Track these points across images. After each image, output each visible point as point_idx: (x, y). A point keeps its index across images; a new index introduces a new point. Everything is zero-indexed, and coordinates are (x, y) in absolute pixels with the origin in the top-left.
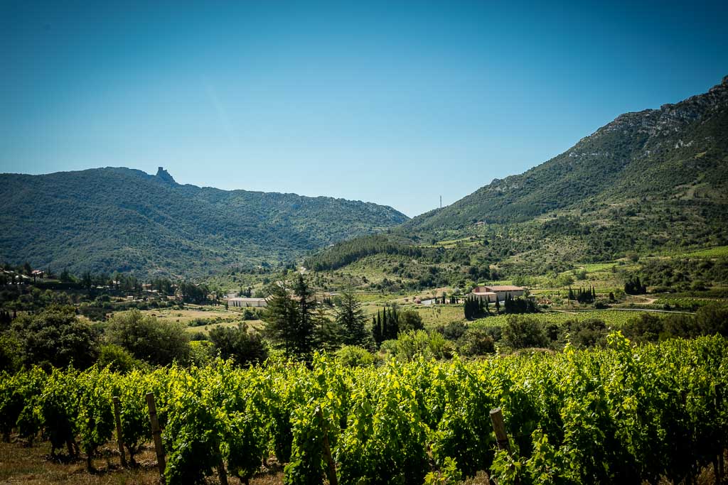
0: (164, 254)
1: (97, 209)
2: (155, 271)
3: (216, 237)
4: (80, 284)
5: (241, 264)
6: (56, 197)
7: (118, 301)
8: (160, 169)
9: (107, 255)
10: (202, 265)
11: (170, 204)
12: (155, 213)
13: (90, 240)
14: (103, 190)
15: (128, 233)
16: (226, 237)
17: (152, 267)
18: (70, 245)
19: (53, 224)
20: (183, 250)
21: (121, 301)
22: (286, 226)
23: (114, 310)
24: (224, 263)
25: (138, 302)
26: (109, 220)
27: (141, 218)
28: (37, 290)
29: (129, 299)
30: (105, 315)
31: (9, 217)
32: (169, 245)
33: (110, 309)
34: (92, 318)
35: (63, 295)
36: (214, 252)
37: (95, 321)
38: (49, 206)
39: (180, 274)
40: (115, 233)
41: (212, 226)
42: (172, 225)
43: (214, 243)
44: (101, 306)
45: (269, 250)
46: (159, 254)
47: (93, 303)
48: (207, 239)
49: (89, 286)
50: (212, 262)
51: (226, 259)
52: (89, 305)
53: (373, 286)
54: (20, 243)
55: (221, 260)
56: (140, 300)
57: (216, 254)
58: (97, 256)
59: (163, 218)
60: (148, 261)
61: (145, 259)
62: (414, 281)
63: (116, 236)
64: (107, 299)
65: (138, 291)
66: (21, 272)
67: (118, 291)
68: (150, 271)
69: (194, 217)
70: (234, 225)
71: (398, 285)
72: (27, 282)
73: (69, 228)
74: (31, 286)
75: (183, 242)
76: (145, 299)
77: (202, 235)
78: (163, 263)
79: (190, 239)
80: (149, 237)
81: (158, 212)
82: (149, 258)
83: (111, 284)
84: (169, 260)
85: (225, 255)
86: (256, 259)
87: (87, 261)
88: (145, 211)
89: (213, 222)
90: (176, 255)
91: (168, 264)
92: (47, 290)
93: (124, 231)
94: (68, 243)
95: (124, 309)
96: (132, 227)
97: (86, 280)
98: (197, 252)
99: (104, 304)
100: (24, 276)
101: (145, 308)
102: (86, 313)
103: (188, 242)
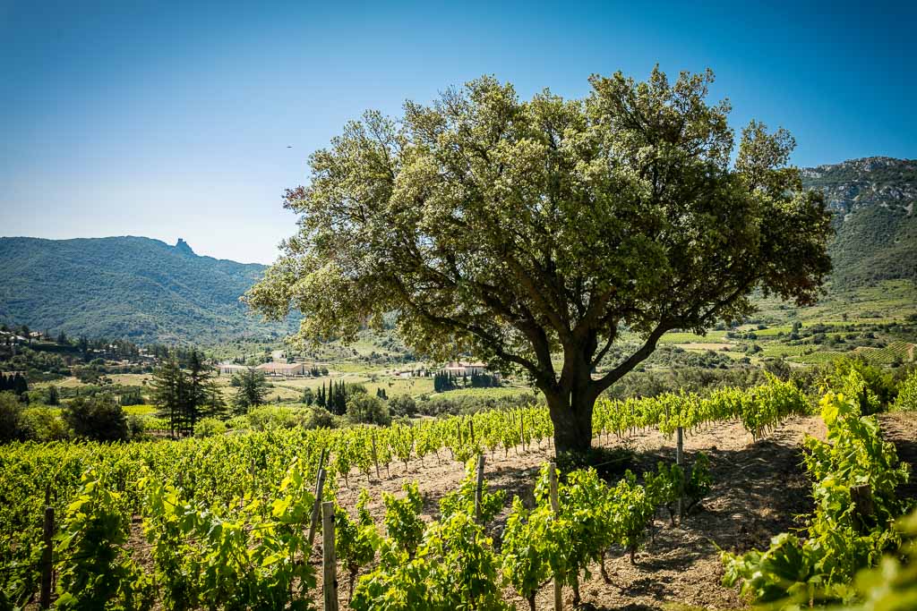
0: (176, 321)
1: (112, 276)
2: (165, 337)
3: (229, 306)
4: (76, 347)
5: (251, 333)
6: (73, 262)
7: (113, 364)
8: (180, 240)
9: (119, 320)
10: (212, 333)
11: (186, 274)
12: (171, 282)
13: (103, 304)
14: (121, 258)
15: (142, 299)
17: (162, 333)
18: (83, 308)
19: (68, 288)
20: (195, 318)
21: (116, 364)
23: (108, 373)
24: (234, 332)
25: (132, 366)
27: (156, 286)
28: (31, 351)
29: (124, 363)
30: (97, 377)
31: (23, 279)
32: (182, 313)
33: (104, 371)
34: (84, 380)
35: (57, 357)
36: (226, 321)
37: (86, 383)
38: (65, 271)
39: (191, 340)
40: (129, 299)
41: (226, 297)
42: (187, 294)
43: (227, 313)
44: (95, 369)
46: (171, 320)
47: (87, 366)
48: (220, 308)
49: (85, 349)
50: (223, 330)
52: (83, 367)
53: (361, 358)
54: (32, 304)
55: (232, 328)
56: (135, 365)
57: (228, 323)
58: (110, 320)
60: (159, 326)
61: (156, 326)
62: (400, 354)
63: (130, 302)
64: (102, 363)
65: (134, 356)
66: (17, 334)
67: (114, 355)
68: (160, 336)
69: (209, 288)
71: (385, 358)
72: (22, 343)
73: (84, 292)
74: (25, 347)
75: (196, 311)
76: (140, 364)
77: (216, 304)
78: (175, 329)
79: (204, 308)
80: (163, 304)
81: (174, 280)
82: (161, 324)
83: (108, 348)
84: (180, 327)
85: (236, 324)
86: (266, 329)
87: (99, 325)
90: (187, 322)
91: (179, 331)
92: (42, 352)
93: (138, 298)
94: (82, 306)
95: (117, 372)
96: (147, 294)
97: (83, 344)
98: (209, 320)
99: (98, 367)
100: (19, 338)
101: (139, 372)
102: (78, 375)
103: (201, 310)
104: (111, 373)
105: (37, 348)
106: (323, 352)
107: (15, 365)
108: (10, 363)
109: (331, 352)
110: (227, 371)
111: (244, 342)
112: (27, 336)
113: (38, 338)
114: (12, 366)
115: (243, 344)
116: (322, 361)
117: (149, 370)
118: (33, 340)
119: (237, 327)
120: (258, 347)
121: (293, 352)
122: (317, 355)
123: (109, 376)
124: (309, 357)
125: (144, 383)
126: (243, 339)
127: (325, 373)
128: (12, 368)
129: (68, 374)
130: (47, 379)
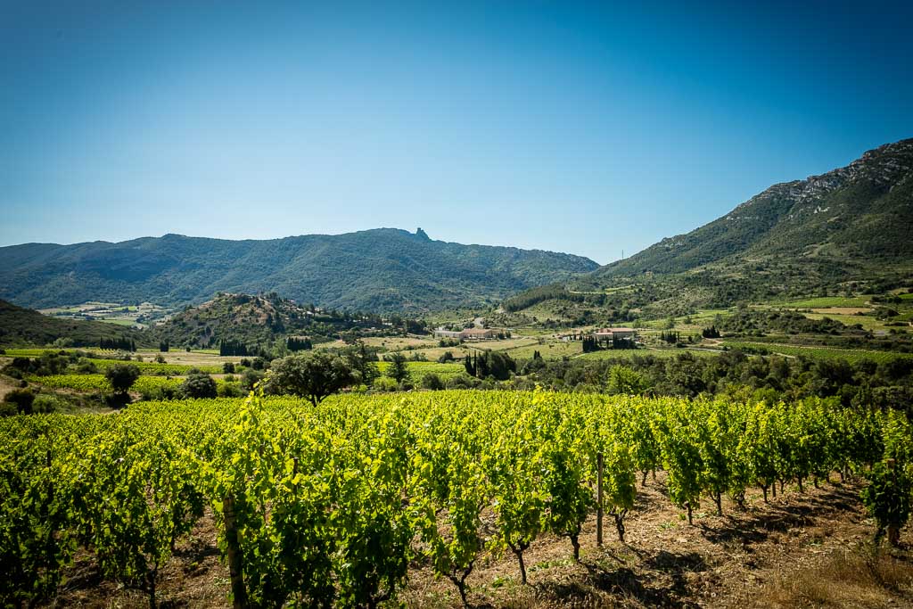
0: (416, 293)
1: (372, 260)
2: (408, 305)
3: (455, 280)
4: (342, 319)
5: (470, 301)
6: (345, 251)
7: (365, 331)
8: (419, 229)
9: (376, 293)
10: (442, 301)
11: (423, 256)
12: (412, 263)
13: (366, 282)
14: (378, 246)
15: (392, 277)
16: (462, 280)
17: (406, 302)
18: (353, 285)
19: (343, 270)
20: (429, 290)
21: (367, 330)
22: (508, 272)
23: (362, 337)
24: (458, 300)
25: (377, 332)
26: (380, 268)
27: (401, 267)
28: (315, 322)
29: (372, 330)
30: (355, 340)
31: (314, 265)
32: (420, 286)
33: (360, 336)
34: (347, 342)
35: (331, 326)
37: (348, 344)
38: (341, 258)
40: (383, 277)
41: (452, 272)
42: (423, 271)
43: (453, 285)
44: (354, 334)
45: (492, 290)
46: (412, 293)
47: (349, 332)
48: (448, 282)
49: (348, 320)
50: (449, 299)
51: (460, 296)
52: (346, 333)
53: (539, 324)
54: (321, 284)
55: (456, 297)
56: (379, 331)
57: (453, 294)
58: (370, 294)
59: (418, 267)
60: (404, 298)
61: (402, 297)
62: (571, 320)
63: (384, 280)
64: (358, 329)
65: (379, 325)
66: (307, 310)
67: (366, 324)
69: (440, 265)
70: (468, 272)
71: (558, 323)
72: (310, 317)
73: (353, 273)
74: (312, 319)
75: (430, 284)
76: (382, 330)
77: (445, 279)
78: (414, 299)
79: (437, 282)
80: (406, 280)
81: (415, 261)
82: (406, 296)
83: (362, 319)
84: (419, 298)
85: (460, 293)
86: (482, 297)
87: (363, 297)
88: (405, 261)
89: (453, 269)
90: (424, 294)
91: (418, 301)
92: (322, 323)
93: (390, 276)
94: (352, 283)
95: (368, 336)
96: (396, 273)
97: (347, 316)
98: (440, 291)
99: (356, 332)
100: (309, 313)
101: (382, 336)
102: (344, 338)
103: (434, 284)
104: (364, 337)
105: (319, 320)
106: (511, 320)
107: (307, 332)
108: (303, 330)
109: (516, 319)
110: (439, 335)
111: (461, 309)
112: (313, 311)
113: (319, 313)
114: (304, 332)
115: (460, 311)
116: (509, 326)
117: (388, 334)
118: (317, 314)
120: (469, 314)
121: (489, 319)
122: (506, 322)
123: (362, 339)
124: (499, 324)
125: (383, 344)
126: (460, 307)
127: (509, 336)
128: (305, 334)
129: (338, 338)
130: (324, 342)
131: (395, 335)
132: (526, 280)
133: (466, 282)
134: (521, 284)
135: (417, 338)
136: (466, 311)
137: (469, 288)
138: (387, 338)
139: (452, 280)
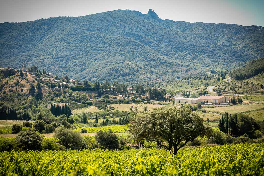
0: (149, 65)
1: (111, 38)
2: (144, 76)
3: (183, 54)
4: (93, 88)
5: (197, 72)
6: (88, 30)
7: (114, 98)
8: (150, 10)
9: (116, 66)
10: (172, 72)
11: (154, 33)
12: (145, 39)
13: (107, 57)
14: (115, 25)
15: (129, 52)
16: (189, 54)
17: (142, 74)
18: (95, 60)
19: (86, 47)
20: (161, 63)
21: (115, 98)
22: (229, 45)
23: (111, 103)
24: (186, 71)
25: (124, 99)
26: (118, 44)
27: (136, 43)
28: (71, 91)
29: (120, 97)
30: (106, 106)
31: (62, 43)
32: (153, 60)
33: (109, 102)
34: (99, 108)
35: (84, 94)
36: (181, 64)
37: (100, 110)
38: (84, 36)
39: (159, 78)
40: (121, 52)
41: (180, 47)
42: (155, 47)
43: (181, 58)
44: (104, 101)
45: (216, 62)
46: (147, 65)
47: (100, 99)
48: (177, 55)
49: (98, 89)
50: (179, 70)
52: (98, 100)
54: (68, 59)
55: (185, 69)
56: (126, 98)
58: (110, 67)
59: (150, 42)
60: (140, 70)
61: (138, 69)
63: (122, 54)
64: (107, 97)
65: (124, 92)
66: (63, 81)
67: (114, 92)
68: (141, 76)
69: (170, 41)
70: (194, 46)
72: (66, 87)
73: (95, 49)
74: (68, 89)
75: (162, 58)
76: (128, 97)
77: (174, 53)
78: (149, 71)
79: (167, 55)
80: (141, 55)
81: (147, 38)
82: (141, 68)
83: (110, 88)
84: (153, 69)
85: (188, 66)
86: (208, 68)
87: (104, 70)
88: (139, 38)
90: (157, 66)
91: (152, 72)
92: (76, 91)
93: (127, 51)
94: (94, 58)
95: (116, 103)
96: (131, 48)
97: (97, 86)
98: (170, 64)
99: (106, 100)
100: (65, 83)
101: (128, 102)
102: (96, 105)
103: (165, 57)
104: (113, 103)
105: (74, 89)
106: (240, 87)
107: (64, 99)
108: (61, 98)
109: (245, 87)
110: (179, 101)
111: (191, 79)
112: (68, 82)
113: (74, 83)
115: (191, 80)
116: (239, 93)
117: (134, 101)
118: (72, 85)
119: (188, 68)
120: (200, 83)
121: (221, 87)
122: (236, 89)
123: (112, 105)
124: (231, 91)
125: (131, 109)
126: (191, 77)
127: (241, 102)
128: (62, 101)
129: (90, 104)
130: (80, 107)
131: (139, 102)
132: (246, 53)
133: (193, 55)
134: (241, 56)
135: (159, 104)
136: (196, 81)
137: (196, 61)
138: (133, 104)
139: (181, 54)
